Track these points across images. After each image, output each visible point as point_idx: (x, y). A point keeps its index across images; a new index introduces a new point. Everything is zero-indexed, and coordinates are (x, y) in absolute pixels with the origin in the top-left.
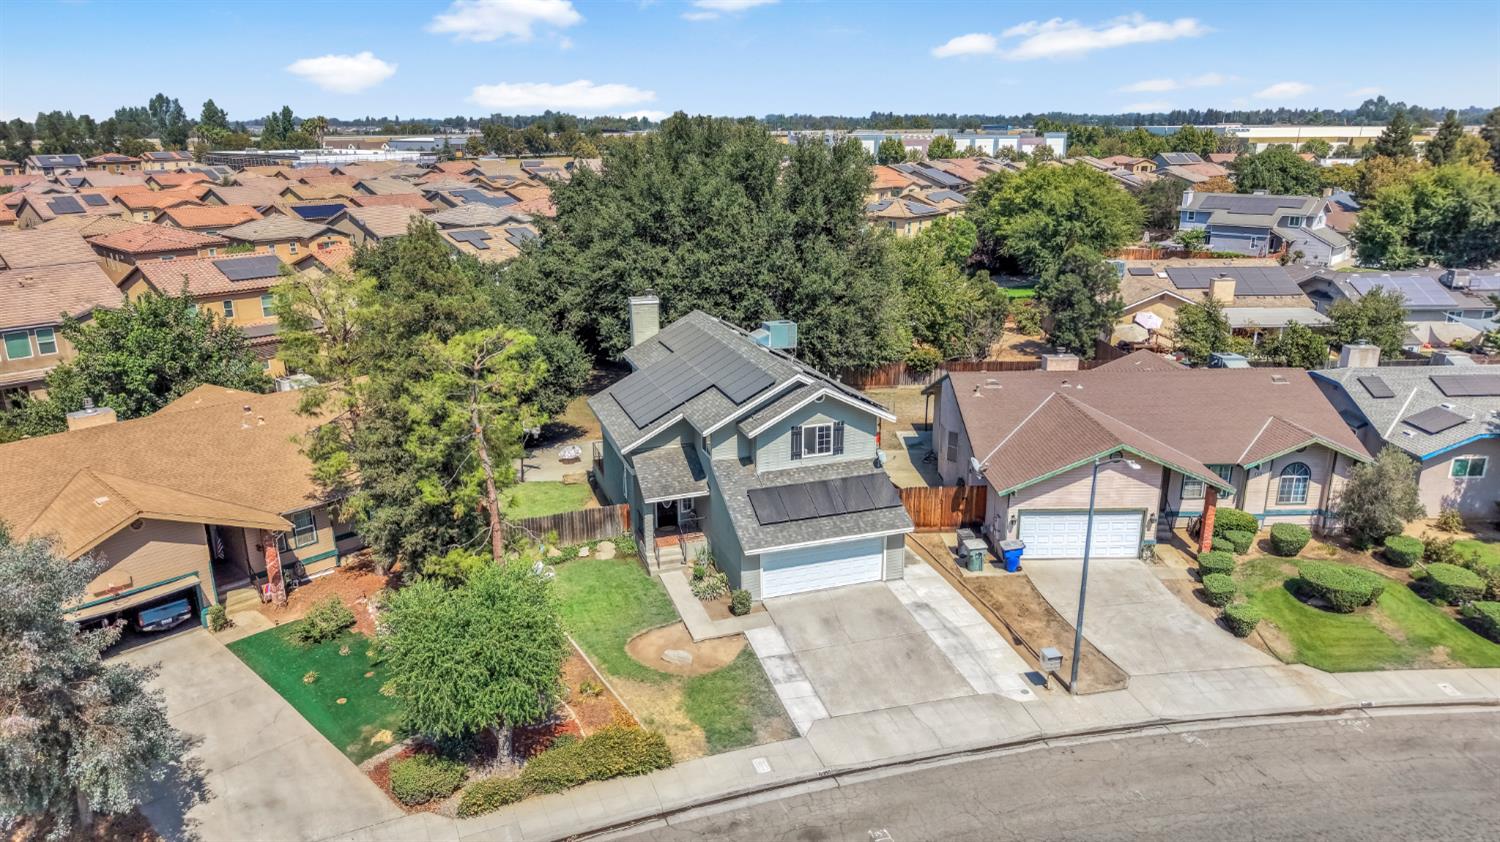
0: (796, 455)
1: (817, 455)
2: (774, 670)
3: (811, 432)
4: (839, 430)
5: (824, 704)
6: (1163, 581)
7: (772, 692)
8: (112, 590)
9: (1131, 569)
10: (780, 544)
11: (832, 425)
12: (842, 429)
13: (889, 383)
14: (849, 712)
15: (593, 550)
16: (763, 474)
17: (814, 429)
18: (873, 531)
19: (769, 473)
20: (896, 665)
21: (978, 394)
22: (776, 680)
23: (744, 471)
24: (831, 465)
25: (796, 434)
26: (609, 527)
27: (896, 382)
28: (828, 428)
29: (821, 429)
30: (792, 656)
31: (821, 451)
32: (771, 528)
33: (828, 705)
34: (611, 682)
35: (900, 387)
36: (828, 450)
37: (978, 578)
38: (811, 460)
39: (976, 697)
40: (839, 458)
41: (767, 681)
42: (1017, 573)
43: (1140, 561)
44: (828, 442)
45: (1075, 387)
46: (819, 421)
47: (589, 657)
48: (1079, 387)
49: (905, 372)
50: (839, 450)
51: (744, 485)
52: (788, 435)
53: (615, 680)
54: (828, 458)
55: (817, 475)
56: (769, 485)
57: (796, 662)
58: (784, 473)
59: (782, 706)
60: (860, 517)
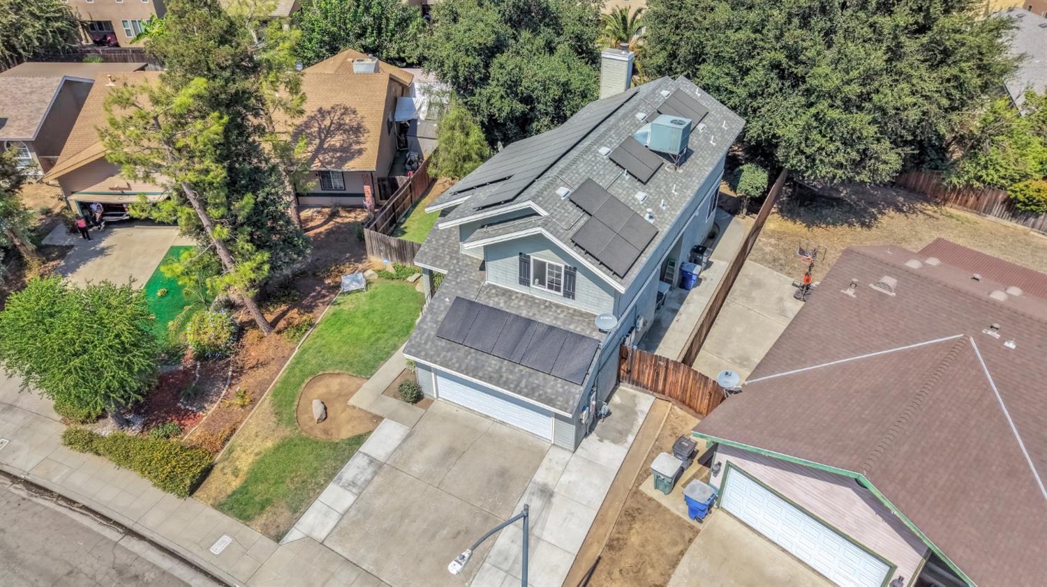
0: (524, 281)
1: (547, 290)
2: (355, 468)
3: (540, 265)
4: (570, 275)
5: (335, 527)
7: (322, 487)
8: (117, 189)
11: (563, 267)
12: (574, 276)
13: (976, 208)
14: (338, 550)
15: (419, 279)
16: (489, 285)
17: (544, 263)
18: (527, 396)
19: (495, 287)
20: (434, 536)
21: (850, 292)
22: (340, 479)
23: (476, 274)
24: (558, 306)
25: (524, 262)
28: (559, 268)
29: (551, 266)
30: (380, 466)
31: (550, 287)
32: (443, 343)
33: (336, 530)
34: (265, 400)
36: (558, 289)
37: (650, 499)
38: (537, 291)
40: (568, 303)
41: (334, 474)
44: (558, 282)
45: (1002, 341)
46: (547, 257)
48: (1011, 345)
49: (1003, 202)
50: (570, 294)
51: (462, 289)
52: (517, 258)
53: (267, 401)
54: (556, 297)
55: (535, 310)
56: (483, 300)
57: (375, 473)
58: (507, 293)
59: (309, 505)
60: (530, 375)
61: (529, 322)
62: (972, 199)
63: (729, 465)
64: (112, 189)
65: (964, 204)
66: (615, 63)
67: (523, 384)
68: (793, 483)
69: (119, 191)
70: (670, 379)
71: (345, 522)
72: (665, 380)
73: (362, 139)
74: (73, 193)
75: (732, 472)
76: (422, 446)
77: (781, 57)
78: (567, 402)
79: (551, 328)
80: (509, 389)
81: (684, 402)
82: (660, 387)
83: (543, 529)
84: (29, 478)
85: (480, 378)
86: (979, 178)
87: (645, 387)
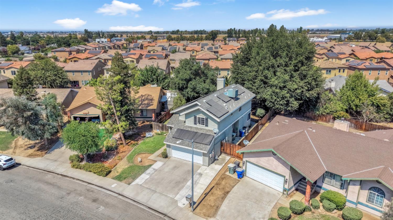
0: (195, 123)
1: (201, 125)
2: (149, 171)
3: (199, 118)
4: (207, 120)
5: (144, 182)
7: (141, 175)
8: (85, 113)
11: (205, 118)
13: (326, 121)
14: (145, 186)
15: (167, 134)
16: (186, 126)
17: (200, 118)
18: (195, 149)
19: (188, 126)
21: (277, 124)
22: (146, 173)
23: (183, 124)
24: (204, 129)
25: (195, 118)
27: (329, 121)
28: (204, 119)
29: (202, 118)
30: (156, 170)
31: (202, 124)
32: (174, 139)
35: (330, 123)
36: (204, 125)
38: (199, 126)
40: (207, 128)
41: (144, 172)
44: (204, 122)
45: (312, 130)
46: (201, 116)
47: (130, 153)
48: (314, 131)
49: (332, 119)
50: (207, 126)
51: (179, 127)
52: (193, 117)
53: (125, 159)
54: (203, 127)
55: (198, 130)
56: (185, 129)
57: (155, 172)
58: (191, 127)
59: (137, 178)
60: (196, 144)
61: (196, 133)
62: (324, 119)
63: (247, 161)
64: (84, 113)
65: (322, 120)
66: (221, 81)
67: (194, 146)
69: (86, 114)
70: (234, 151)
71: (147, 181)
72: (233, 151)
73: (153, 102)
74: (73, 115)
75: (248, 163)
76: (168, 166)
77: (263, 78)
78: (206, 149)
79: (202, 133)
80: (191, 148)
81: (238, 157)
82: (232, 153)
83: (199, 181)
84: (62, 174)
86: (324, 112)
87: (228, 154)
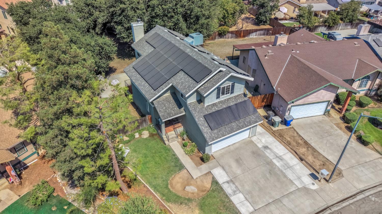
0: (218, 97)
1: (225, 96)
2: (228, 189)
3: (224, 88)
4: (233, 85)
5: (250, 204)
6: (335, 124)
7: (230, 201)
9: (323, 120)
10: (221, 137)
11: (231, 84)
15: (140, 135)
16: (207, 106)
19: (209, 105)
20: (268, 179)
21: (266, 58)
22: (230, 194)
23: (200, 106)
24: (230, 98)
25: (219, 90)
26: (144, 124)
27: (215, 39)
28: (229, 86)
29: (227, 86)
30: (231, 181)
31: (226, 94)
32: (216, 131)
33: (252, 204)
34: (169, 206)
37: (278, 130)
38: (223, 98)
39: (298, 189)
40: (232, 95)
41: (227, 195)
42: (290, 127)
43: (324, 116)
44: (229, 91)
45: (296, 52)
47: (156, 193)
48: (298, 52)
49: (218, 35)
50: (232, 92)
51: (201, 113)
52: (216, 90)
54: (228, 96)
55: (226, 104)
56: (210, 112)
57: (234, 183)
58: (214, 105)
59: (236, 208)
60: (245, 120)
61: (230, 107)
67: (246, 123)
68: (308, 99)
71: (250, 200)
75: (292, 108)
80: (245, 127)
85: (236, 131)
